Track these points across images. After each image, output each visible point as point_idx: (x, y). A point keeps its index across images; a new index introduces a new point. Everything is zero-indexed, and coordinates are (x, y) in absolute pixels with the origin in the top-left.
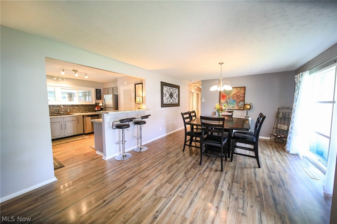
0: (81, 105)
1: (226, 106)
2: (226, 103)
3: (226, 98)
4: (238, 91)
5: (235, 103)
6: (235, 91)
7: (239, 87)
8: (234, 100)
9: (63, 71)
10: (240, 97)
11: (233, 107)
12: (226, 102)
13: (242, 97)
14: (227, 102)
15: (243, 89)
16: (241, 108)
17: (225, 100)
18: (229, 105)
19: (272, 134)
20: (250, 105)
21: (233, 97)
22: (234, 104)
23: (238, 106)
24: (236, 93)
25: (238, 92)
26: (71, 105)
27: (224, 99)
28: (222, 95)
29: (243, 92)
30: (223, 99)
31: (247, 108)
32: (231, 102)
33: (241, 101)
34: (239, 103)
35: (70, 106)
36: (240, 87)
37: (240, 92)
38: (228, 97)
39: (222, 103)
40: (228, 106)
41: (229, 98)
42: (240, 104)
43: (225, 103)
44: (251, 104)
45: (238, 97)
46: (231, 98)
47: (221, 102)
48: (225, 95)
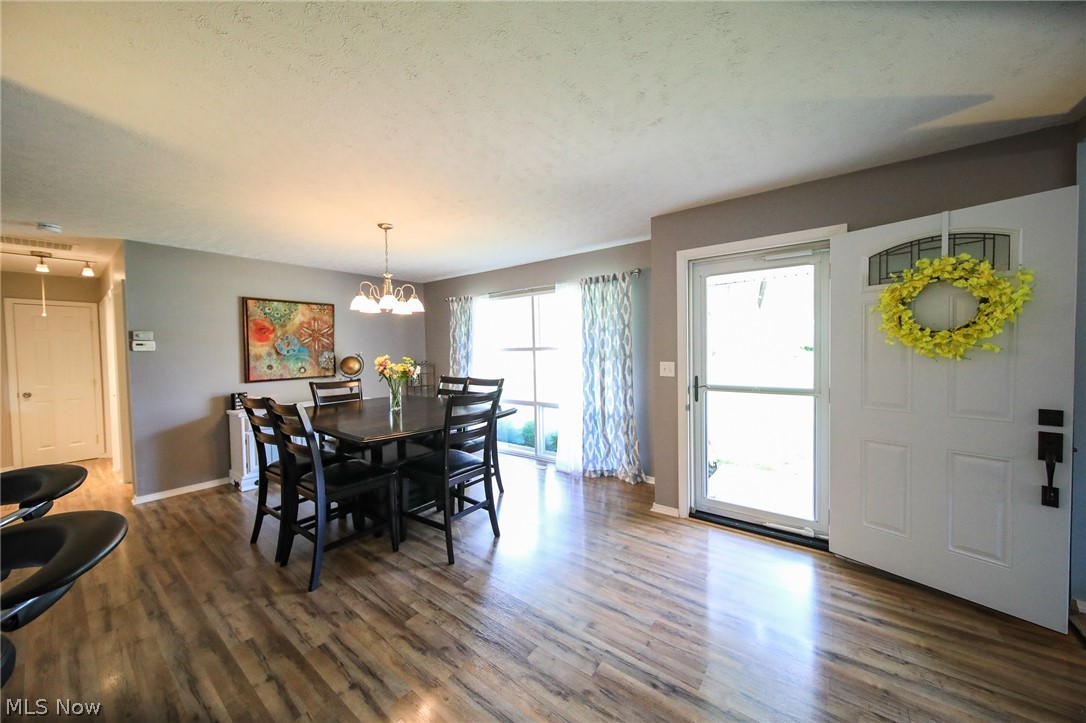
2: (275, 356)
3: (272, 336)
4: (312, 315)
5: (305, 356)
6: (303, 315)
7: (316, 304)
8: (303, 345)
10: (323, 335)
11: (303, 370)
12: (273, 351)
13: (327, 335)
14: (278, 353)
15: (327, 310)
17: (269, 343)
18: (284, 363)
20: (357, 360)
21: (298, 334)
22: (302, 360)
23: (318, 364)
24: (309, 323)
25: (314, 319)
27: (267, 339)
28: (256, 324)
29: (326, 319)
30: (260, 340)
31: (351, 369)
32: (291, 352)
33: (324, 348)
34: (319, 354)
36: (320, 304)
37: (321, 320)
38: (279, 333)
39: (257, 358)
40: (285, 367)
41: (285, 337)
42: (322, 359)
43: (269, 354)
45: (315, 335)
46: (291, 337)
47: (251, 353)
48: (267, 324)
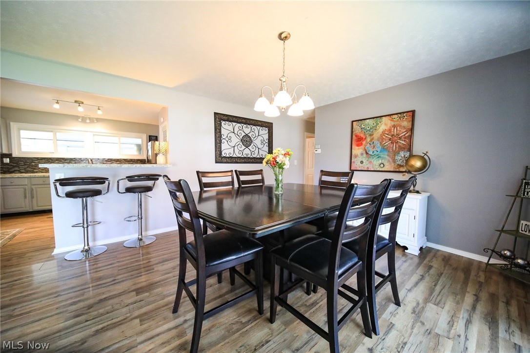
0: (124, 159)
1: (364, 161)
2: (365, 155)
3: (364, 143)
4: (393, 123)
5: (385, 155)
6: (386, 124)
7: (397, 114)
8: (383, 147)
9: (57, 103)
10: (400, 138)
11: (382, 165)
12: (365, 152)
13: (405, 138)
14: (367, 153)
15: (408, 117)
16: (403, 166)
17: (362, 147)
18: (370, 160)
19: (493, 251)
20: (422, 158)
21: (381, 139)
22: (383, 158)
23: (394, 161)
24: (390, 130)
25: (394, 126)
26: (109, 159)
27: (361, 144)
28: (356, 136)
29: (406, 124)
30: (358, 145)
32: (375, 152)
33: (401, 148)
34: (396, 153)
35: (106, 161)
36: (400, 113)
37: (400, 126)
38: (368, 139)
39: (356, 156)
40: (370, 162)
41: (372, 143)
42: (398, 158)
43: (362, 154)
44: (426, 157)
45: (393, 139)
46: (376, 142)
47: (353, 153)
48: (362, 135)
